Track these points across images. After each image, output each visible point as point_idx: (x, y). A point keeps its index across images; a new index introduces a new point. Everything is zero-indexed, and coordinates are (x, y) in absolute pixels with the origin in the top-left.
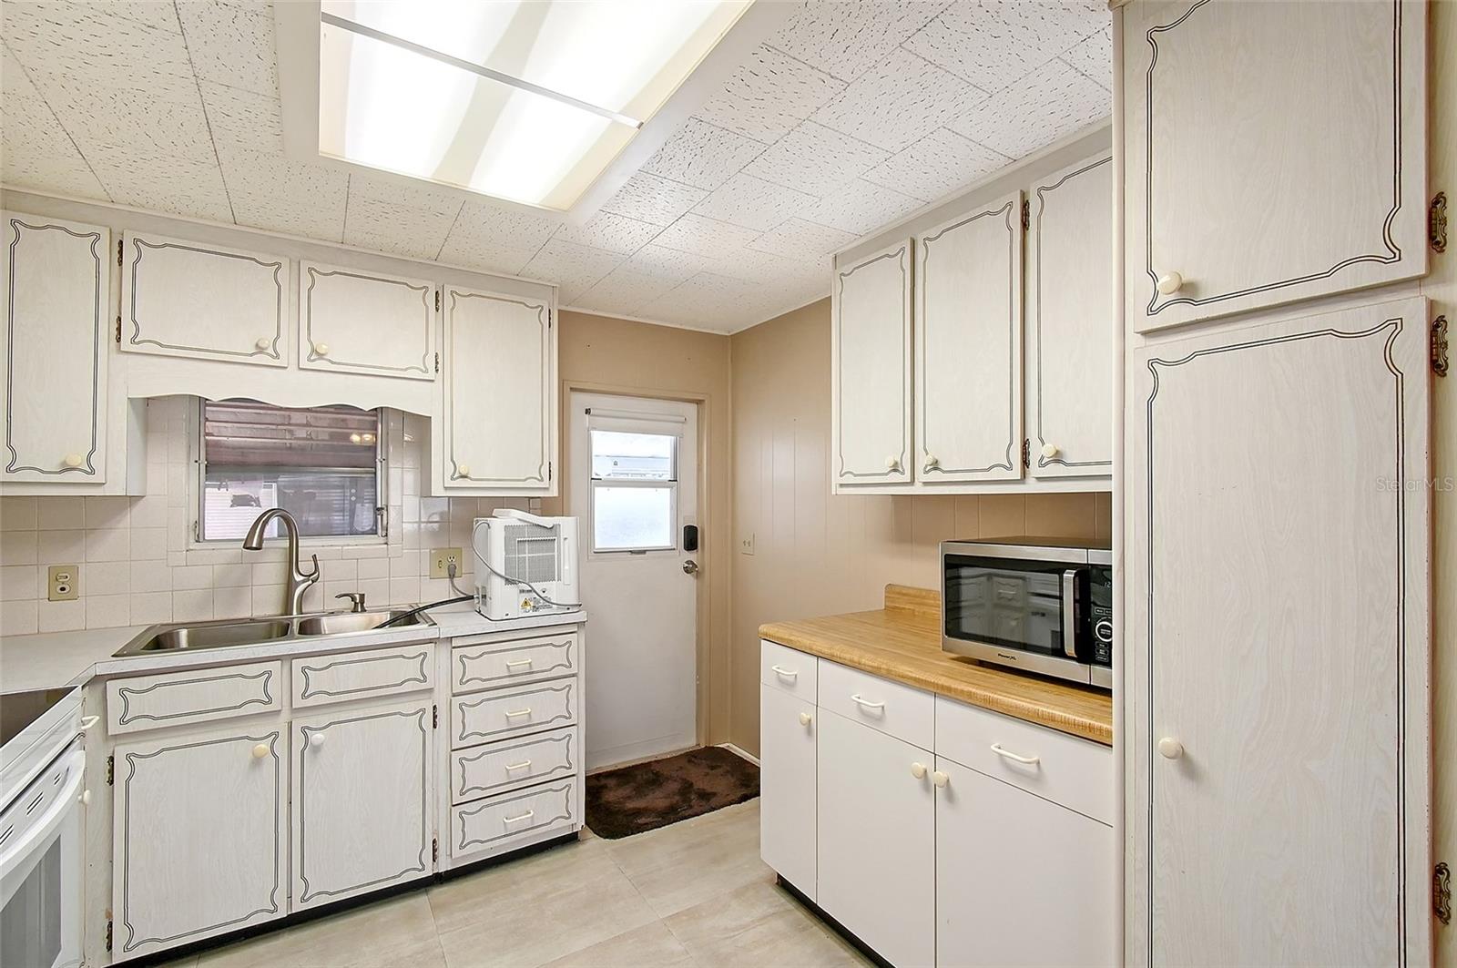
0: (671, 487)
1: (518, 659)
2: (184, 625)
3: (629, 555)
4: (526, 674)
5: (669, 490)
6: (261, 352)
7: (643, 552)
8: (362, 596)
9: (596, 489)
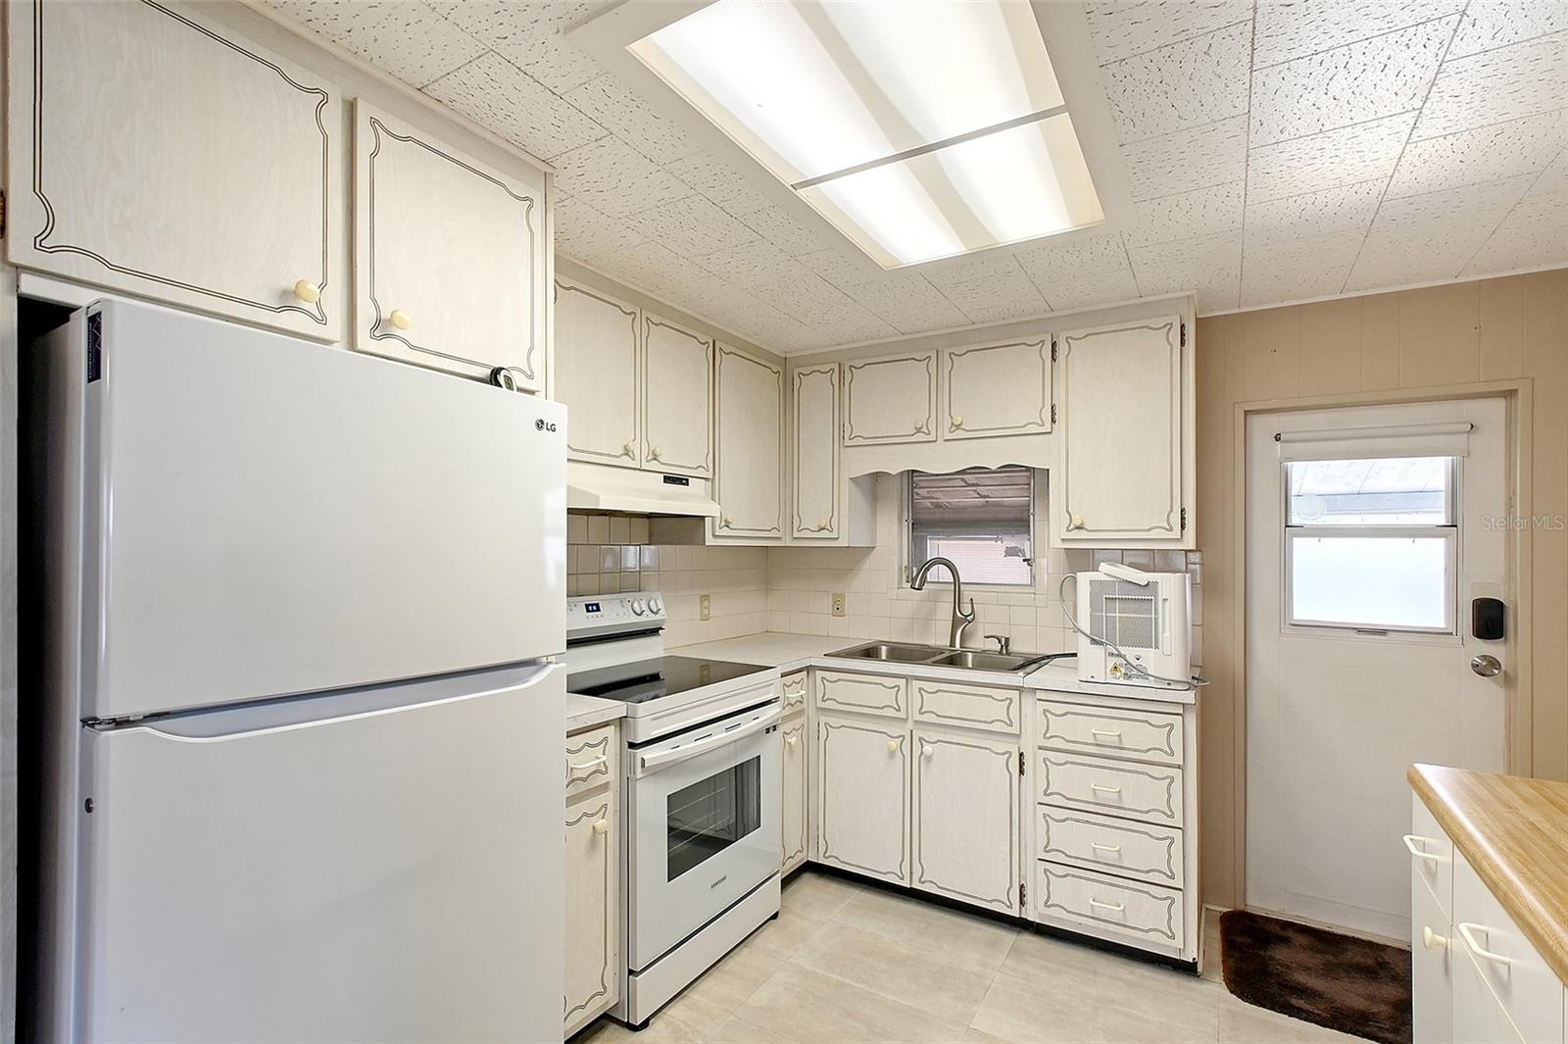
0: (1446, 536)
1: (1108, 730)
2: (885, 643)
3: (1354, 634)
4: (1115, 747)
5: (1444, 539)
6: (918, 432)
7: (1383, 632)
8: (1007, 640)
9: (1295, 539)
